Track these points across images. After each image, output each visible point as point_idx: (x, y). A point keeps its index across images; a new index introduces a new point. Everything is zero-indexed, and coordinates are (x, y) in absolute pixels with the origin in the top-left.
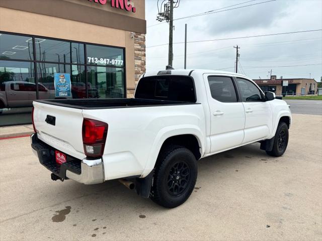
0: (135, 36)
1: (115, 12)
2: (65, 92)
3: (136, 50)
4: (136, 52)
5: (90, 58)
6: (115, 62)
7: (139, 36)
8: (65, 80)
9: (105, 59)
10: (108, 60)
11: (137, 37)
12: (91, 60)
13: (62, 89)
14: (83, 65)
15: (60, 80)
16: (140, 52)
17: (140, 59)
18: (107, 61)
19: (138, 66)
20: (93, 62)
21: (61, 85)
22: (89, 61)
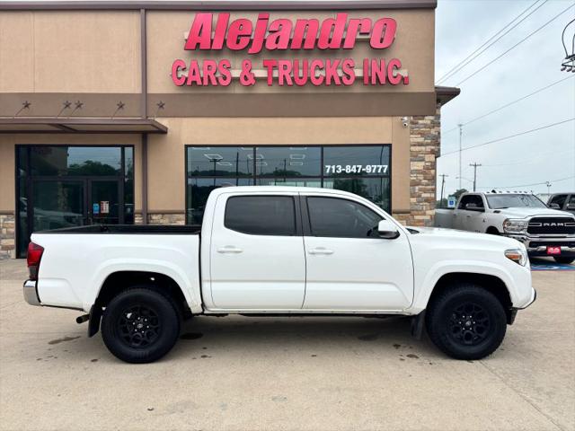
0: (412, 123)
1: (374, 91)
3: (415, 145)
4: (413, 148)
5: (329, 167)
6: (373, 168)
7: (420, 122)
9: (354, 167)
10: (360, 167)
11: (417, 123)
12: (331, 169)
14: (317, 177)
16: (423, 148)
17: (423, 160)
18: (357, 169)
19: (418, 172)
20: (334, 171)
22: (328, 171)
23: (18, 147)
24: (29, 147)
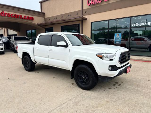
2: (118, 42)
5: (133, 24)
8: (119, 36)
9: (143, 23)
13: (117, 40)
14: (129, 28)
15: (117, 36)
18: (144, 24)
20: (135, 26)
21: (117, 38)
22: (132, 26)
23: (61, 27)
24: (63, 26)
